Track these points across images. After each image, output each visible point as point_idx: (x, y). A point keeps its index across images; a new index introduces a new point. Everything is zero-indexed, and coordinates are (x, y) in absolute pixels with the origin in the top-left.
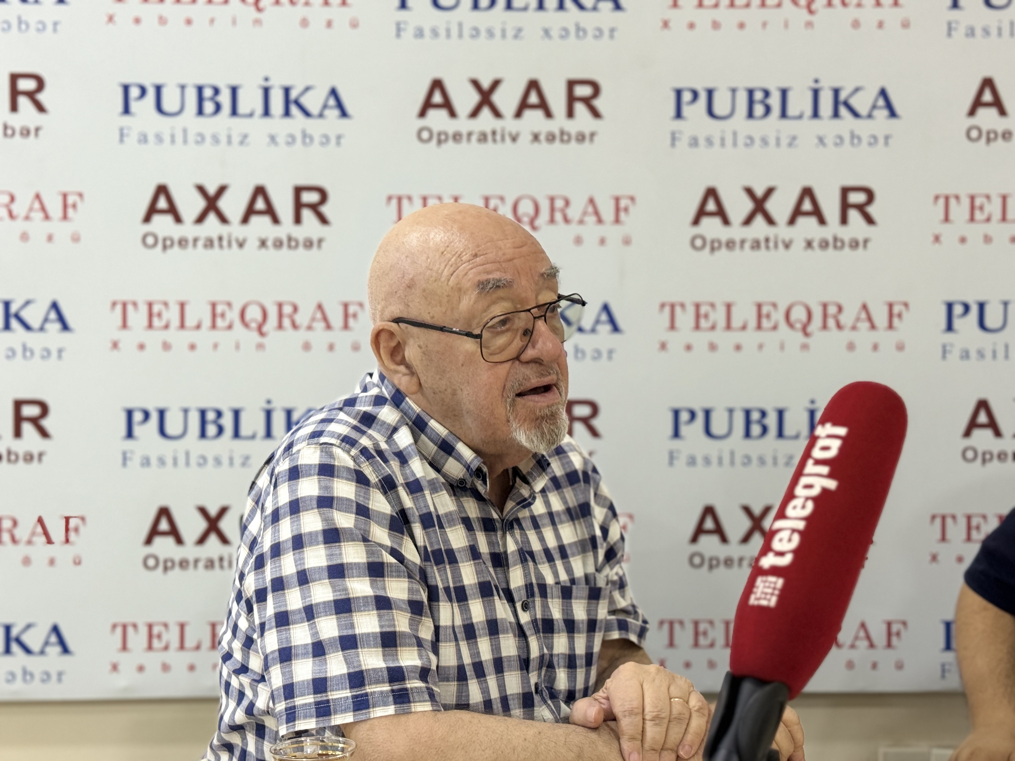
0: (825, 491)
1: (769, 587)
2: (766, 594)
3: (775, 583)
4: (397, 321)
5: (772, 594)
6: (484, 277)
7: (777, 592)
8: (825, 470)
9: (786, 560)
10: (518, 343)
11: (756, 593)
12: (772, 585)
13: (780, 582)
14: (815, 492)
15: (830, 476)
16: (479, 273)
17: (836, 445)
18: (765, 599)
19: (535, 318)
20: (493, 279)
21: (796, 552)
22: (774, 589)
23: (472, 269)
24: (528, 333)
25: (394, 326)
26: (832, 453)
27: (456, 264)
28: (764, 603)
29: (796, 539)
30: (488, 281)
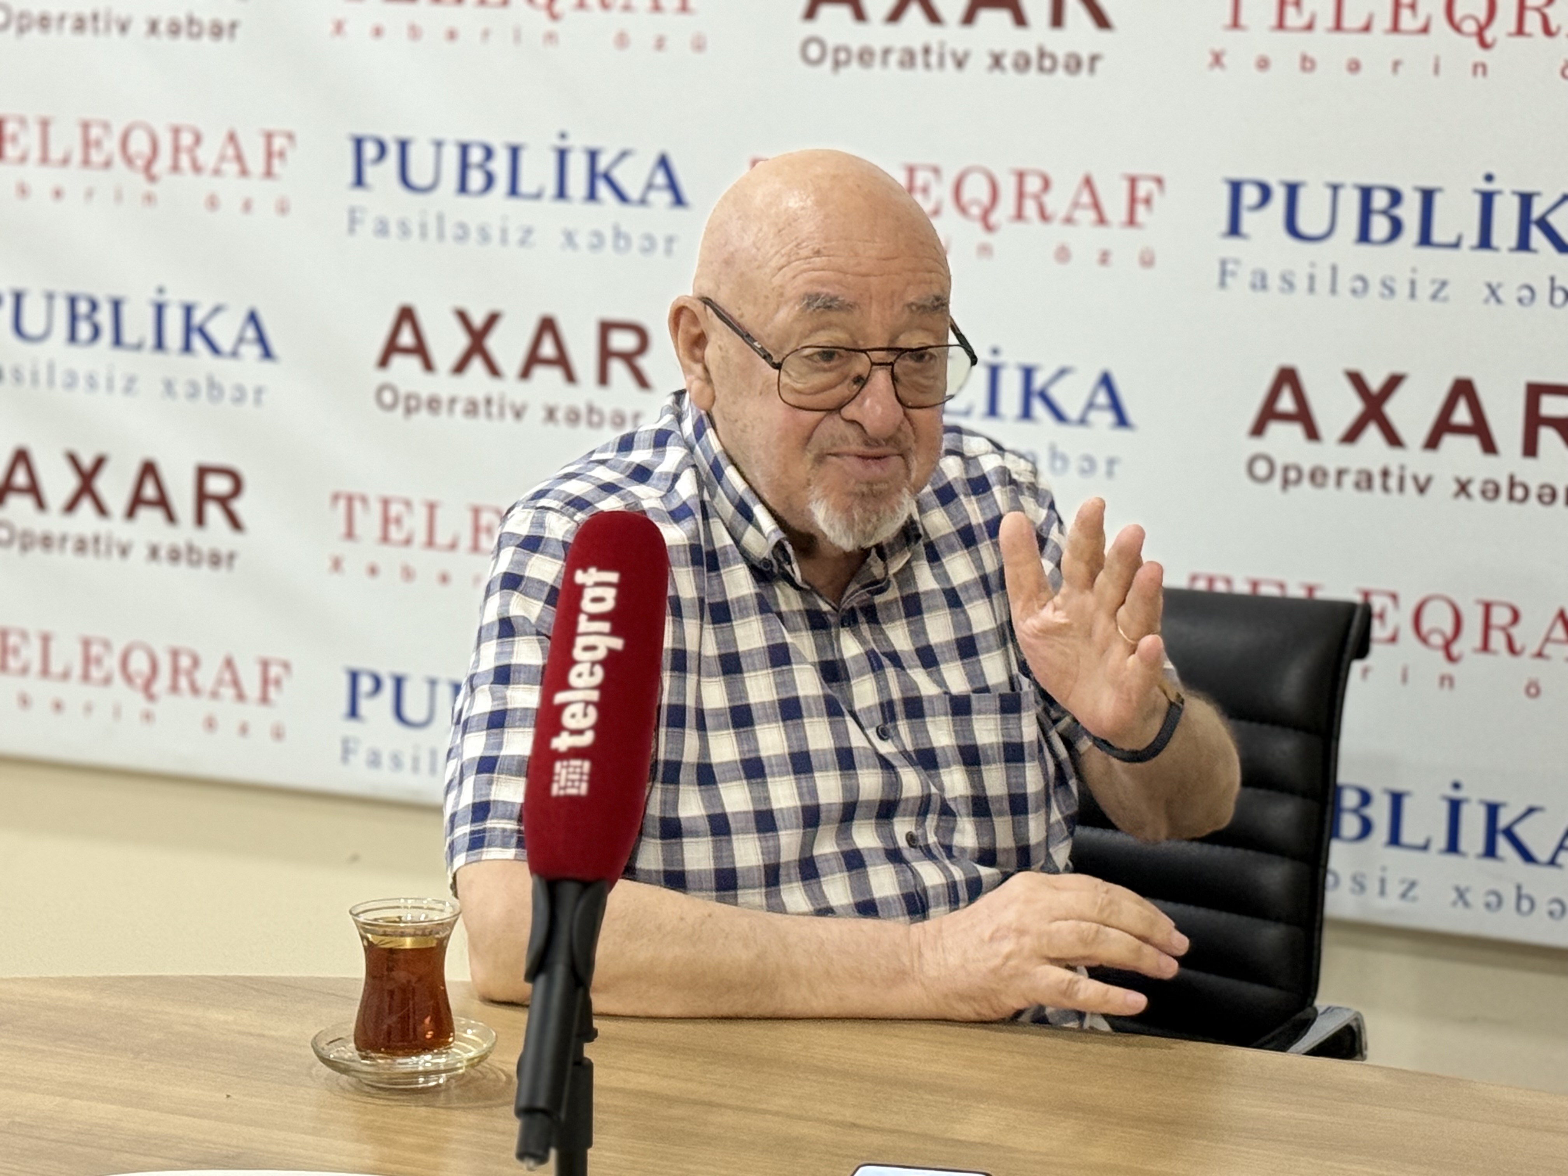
0: (611, 652)
1: (574, 773)
2: (573, 781)
3: (581, 767)
4: (707, 301)
5: (581, 780)
6: (818, 289)
7: (585, 778)
8: (605, 626)
9: (587, 739)
10: (843, 390)
11: (558, 781)
12: (578, 770)
13: (586, 765)
14: (601, 654)
15: (614, 633)
16: (812, 281)
17: (610, 594)
18: (573, 787)
19: (873, 364)
20: (827, 295)
21: (596, 728)
22: (582, 774)
23: (805, 271)
24: (861, 381)
25: (698, 307)
26: (608, 605)
27: (790, 256)
28: (572, 791)
29: (593, 713)
30: (817, 296)
